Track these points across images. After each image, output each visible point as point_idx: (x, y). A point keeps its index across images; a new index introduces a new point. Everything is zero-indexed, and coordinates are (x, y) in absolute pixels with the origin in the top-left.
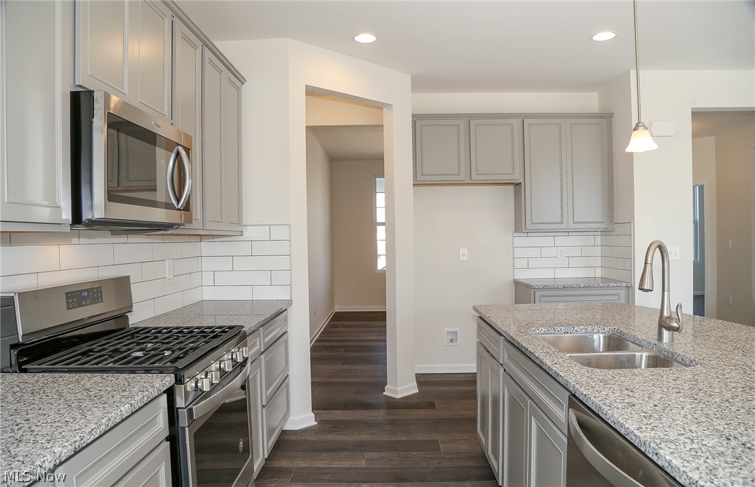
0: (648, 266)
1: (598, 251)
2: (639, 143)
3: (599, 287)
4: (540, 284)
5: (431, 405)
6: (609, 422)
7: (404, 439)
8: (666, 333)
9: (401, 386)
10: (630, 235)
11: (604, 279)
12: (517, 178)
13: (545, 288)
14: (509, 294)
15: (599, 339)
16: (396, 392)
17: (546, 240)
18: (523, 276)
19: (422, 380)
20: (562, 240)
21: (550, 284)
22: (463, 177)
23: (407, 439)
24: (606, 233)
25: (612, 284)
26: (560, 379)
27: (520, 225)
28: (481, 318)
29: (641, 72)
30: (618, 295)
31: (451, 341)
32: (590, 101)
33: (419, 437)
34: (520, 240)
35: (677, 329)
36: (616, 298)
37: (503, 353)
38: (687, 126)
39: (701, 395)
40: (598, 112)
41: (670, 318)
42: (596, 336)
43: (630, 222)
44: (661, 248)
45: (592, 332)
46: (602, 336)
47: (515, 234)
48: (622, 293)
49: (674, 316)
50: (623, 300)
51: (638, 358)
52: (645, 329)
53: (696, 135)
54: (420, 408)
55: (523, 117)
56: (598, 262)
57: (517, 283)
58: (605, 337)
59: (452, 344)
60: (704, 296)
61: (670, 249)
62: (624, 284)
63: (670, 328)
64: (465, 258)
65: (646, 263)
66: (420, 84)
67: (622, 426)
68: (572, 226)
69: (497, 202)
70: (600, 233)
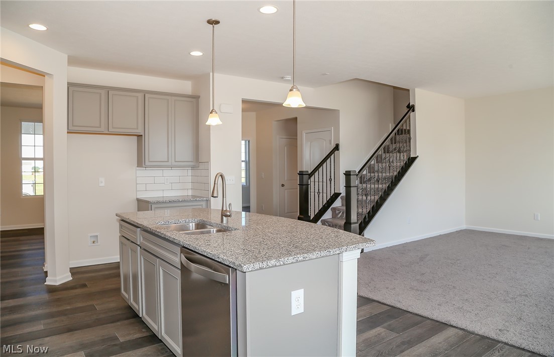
0: (216, 185)
1: (189, 179)
2: (213, 121)
3: (191, 201)
4: (155, 200)
5: (84, 286)
6: (200, 252)
7: (69, 308)
8: (224, 218)
9: (58, 276)
10: (208, 169)
11: (193, 196)
12: (140, 131)
13: (158, 203)
14: (135, 206)
15: (192, 226)
16: (56, 281)
17: (157, 173)
18: (143, 196)
19: (74, 271)
20: (168, 173)
21: (161, 200)
22: (103, 129)
23: (71, 307)
24: (194, 168)
25: (198, 199)
26: (175, 241)
27: (141, 162)
28: (123, 220)
29: (215, 74)
30: (202, 205)
31: (94, 243)
32: (185, 87)
33: (80, 305)
34: (141, 173)
35: (230, 216)
36: (200, 207)
37: (139, 238)
38: (240, 106)
39: (237, 239)
40: (190, 94)
41: (226, 211)
42: (191, 224)
43: (208, 162)
44: (221, 176)
45: (189, 222)
46: (194, 224)
47: (138, 168)
48: (204, 204)
49: (228, 209)
50: (204, 206)
51: (212, 232)
52: (215, 218)
53: (243, 110)
54: (76, 288)
55: (145, 93)
56: (190, 186)
57: (138, 200)
58: (195, 225)
59: (94, 244)
60: (250, 207)
61: (226, 178)
62: (205, 199)
63: (226, 216)
64: (103, 185)
65: (215, 184)
66: (73, 61)
67: (205, 252)
68: (174, 163)
69: (125, 147)
70: (190, 168)
